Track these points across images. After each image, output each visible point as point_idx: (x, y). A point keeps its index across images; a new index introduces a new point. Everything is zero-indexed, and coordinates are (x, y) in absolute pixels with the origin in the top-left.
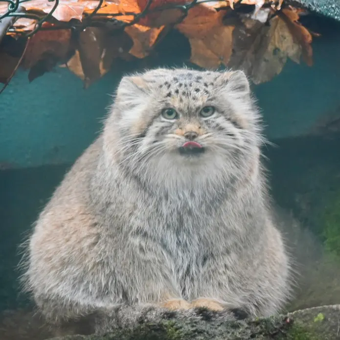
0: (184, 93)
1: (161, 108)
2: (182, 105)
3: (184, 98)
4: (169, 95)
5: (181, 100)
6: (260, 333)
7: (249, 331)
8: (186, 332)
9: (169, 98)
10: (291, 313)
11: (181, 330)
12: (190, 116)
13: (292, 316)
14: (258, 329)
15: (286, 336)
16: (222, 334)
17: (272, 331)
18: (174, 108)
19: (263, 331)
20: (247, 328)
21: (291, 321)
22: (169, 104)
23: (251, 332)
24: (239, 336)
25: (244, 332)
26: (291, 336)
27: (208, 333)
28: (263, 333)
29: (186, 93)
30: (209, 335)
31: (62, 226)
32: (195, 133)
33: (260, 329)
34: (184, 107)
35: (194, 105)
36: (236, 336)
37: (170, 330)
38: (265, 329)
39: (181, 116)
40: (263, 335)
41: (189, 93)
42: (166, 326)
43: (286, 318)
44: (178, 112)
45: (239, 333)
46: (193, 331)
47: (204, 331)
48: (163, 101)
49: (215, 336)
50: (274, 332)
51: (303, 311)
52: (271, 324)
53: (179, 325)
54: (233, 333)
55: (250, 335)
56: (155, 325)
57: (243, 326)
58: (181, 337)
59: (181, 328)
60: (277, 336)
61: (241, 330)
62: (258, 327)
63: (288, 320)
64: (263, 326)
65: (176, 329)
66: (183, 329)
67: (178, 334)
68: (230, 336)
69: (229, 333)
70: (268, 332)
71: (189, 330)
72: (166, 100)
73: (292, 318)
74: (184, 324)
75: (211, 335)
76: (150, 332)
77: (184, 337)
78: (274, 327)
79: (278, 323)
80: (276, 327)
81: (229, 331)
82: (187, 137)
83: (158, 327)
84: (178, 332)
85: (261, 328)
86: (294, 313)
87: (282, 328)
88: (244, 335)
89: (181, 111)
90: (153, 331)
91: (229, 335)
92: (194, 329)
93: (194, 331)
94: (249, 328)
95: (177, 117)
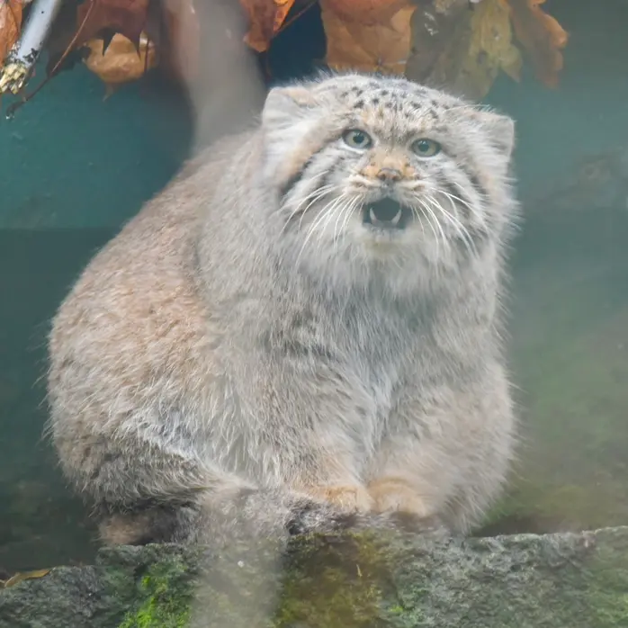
0: (389, 105)
1: (341, 127)
2: (382, 123)
3: (386, 111)
4: (360, 105)
5: (381, 115)
6: (529, 563)
7: (508, 559)
8: (395, 553)
9: (359, 110)
10: (591, 532)
11: (387, 549)
12: (393, 144)
13: (594, 537)
14: (525, 556)
15: (580, 572)
16: (456, 561)
17: (554, 561)
18: (366, 130)
19: (535, 561)
20: (503, 553)
21: (592, 547)
22: (356, 121)
23: (513, 561)
24: (490, 566)
25: (499, 560)
26: (589, 573)
27: (432, 556)
28: (535, 565)
29: (394, 105)
30: (434, 560)
31: (151, 312)
32: (399, 172)
33: (528, 556)
34: (385, 127)
35: (405, 126)
36: (484, 566)
37: (365, 547)
38: (539, 558)
39: (377, 142)
40: (535, 568)
41: (398, 106)
42: (358, 539)
43: (582, 540)
44: (373, 136)
45: (491, 561)
46: (407, 551)
47: (427, 553)
48: (347, 115)
49: (444, 562)
50: (558, 564)
51: (615, 530)
52: (553, 549)
53: (384, 540)
54: (478, 561)
55: (509, 566)
56: (336, 537)
57: (496, 548)
58: (386, 562)
59: (387, 544)
60: (563, 571)
61: (493, 555)
62: (525, 552)
63: (586, 544)
64: (534, 551)
65: (378, 547)
66: (390, 547)
67: (382, 554)
68: (473, 565)
69: (469, 559)
70: (546, 562)
71: (401, 549)
72: (353, 114)
73: (593, 541)
74: (393, 538)
75: (438, 560)
76: (326, 548)
77: (391, 561)
78: (558, 555)
79: (566, 549)
80: (562, 555)
81: (469, 555)
82: (383, 178)
83: (342, 541)
84: (381, 551)
85: (531, 553)
86: (596, 531)
87: (573, 557)
88: (499, 566)
89: (379, 132)
90: (331, 547)
91: (470, 564)
92: (410, 547)
93: (411, 552)
94: (509, 554)
95: (370, 145)
